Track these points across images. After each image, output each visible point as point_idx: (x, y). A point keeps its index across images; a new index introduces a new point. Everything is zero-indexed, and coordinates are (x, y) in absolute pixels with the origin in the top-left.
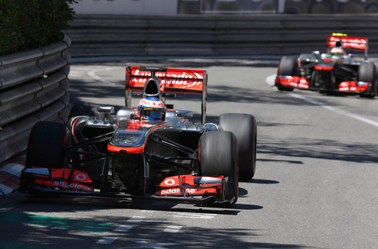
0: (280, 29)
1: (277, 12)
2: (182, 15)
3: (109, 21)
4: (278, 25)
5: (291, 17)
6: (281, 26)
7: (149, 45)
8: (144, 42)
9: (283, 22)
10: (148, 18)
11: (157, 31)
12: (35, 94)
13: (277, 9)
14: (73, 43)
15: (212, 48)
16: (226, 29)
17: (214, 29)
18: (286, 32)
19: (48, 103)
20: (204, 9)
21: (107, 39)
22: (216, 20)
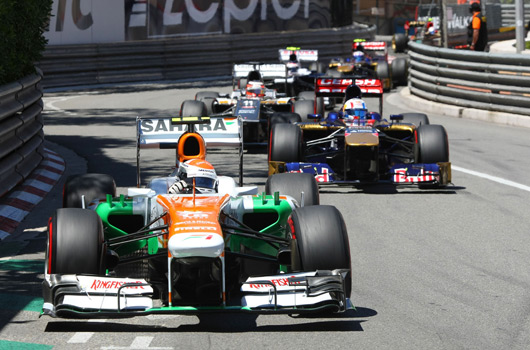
0: (228, 50)
1: (224, 33)
2: (131, 41)
3: (59, 51)
4: (226, 45)
5: (237, 37)
6: (229, 47)
7: (100, 73)
8: (95, 70)
9: (231, 42)
10: (97, 46)
11: (108, 59)
12: (16, 130)
13: (223, 29)
14: (45, 74)
15: (162, 72)
16: (173, 52)
17: (162, 53)
18: (234, 52)
19: (28, 138)
20: (151, 34)
21: (57, 70)
22: (164, 44)
